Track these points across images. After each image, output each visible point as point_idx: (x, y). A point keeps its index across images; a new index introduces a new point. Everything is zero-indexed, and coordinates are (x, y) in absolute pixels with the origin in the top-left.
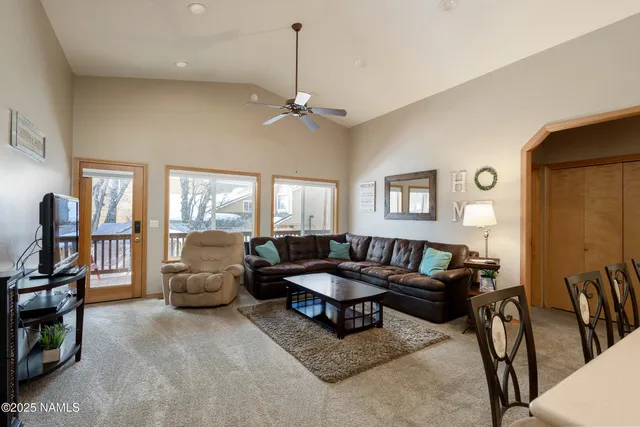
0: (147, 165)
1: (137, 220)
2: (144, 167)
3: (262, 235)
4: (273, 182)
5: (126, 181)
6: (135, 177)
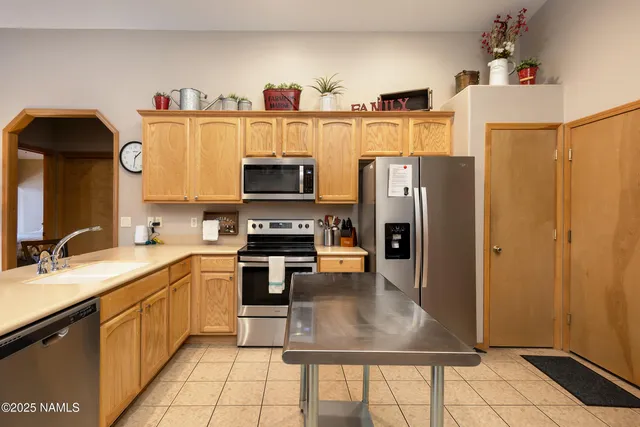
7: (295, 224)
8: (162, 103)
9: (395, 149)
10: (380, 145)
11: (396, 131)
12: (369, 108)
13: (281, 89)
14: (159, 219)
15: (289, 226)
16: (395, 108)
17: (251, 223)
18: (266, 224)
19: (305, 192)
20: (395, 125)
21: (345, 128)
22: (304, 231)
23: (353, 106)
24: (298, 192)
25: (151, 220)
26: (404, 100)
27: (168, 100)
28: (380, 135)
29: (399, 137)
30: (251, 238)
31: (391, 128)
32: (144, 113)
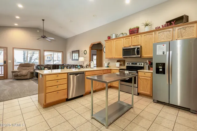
0: (7, 47)
1: (5, 60)
2: (7, 48)
3: (41, 64)
4: (44, 52)
5: (2, 51)
6: (4, 50)
7: (138, 63)
8: (109, 38)
9: (170, 39)
10: (163, 39)
11: (170, 33)
12: (161, 27)
13: (133, 29)
14: (109, 62)
15: (136, 64)
16: (170, 25)
17: (127, 63)
18: (131, 63)
19: (137, 55)
20: (169, 31)
21: (151, 35)
22: (140, 65)
23: (156, 28)
24: (135, 55)
25: (108, 62)
26: (173, 22)
27: (110, 37)
28: (163, 36)
29: (171, 35)
30: (127, 67)
31: (168, 32)
32: (106, 41)
